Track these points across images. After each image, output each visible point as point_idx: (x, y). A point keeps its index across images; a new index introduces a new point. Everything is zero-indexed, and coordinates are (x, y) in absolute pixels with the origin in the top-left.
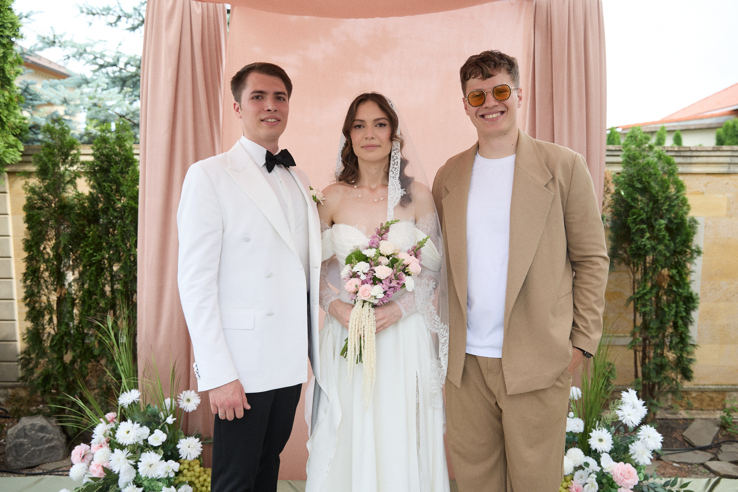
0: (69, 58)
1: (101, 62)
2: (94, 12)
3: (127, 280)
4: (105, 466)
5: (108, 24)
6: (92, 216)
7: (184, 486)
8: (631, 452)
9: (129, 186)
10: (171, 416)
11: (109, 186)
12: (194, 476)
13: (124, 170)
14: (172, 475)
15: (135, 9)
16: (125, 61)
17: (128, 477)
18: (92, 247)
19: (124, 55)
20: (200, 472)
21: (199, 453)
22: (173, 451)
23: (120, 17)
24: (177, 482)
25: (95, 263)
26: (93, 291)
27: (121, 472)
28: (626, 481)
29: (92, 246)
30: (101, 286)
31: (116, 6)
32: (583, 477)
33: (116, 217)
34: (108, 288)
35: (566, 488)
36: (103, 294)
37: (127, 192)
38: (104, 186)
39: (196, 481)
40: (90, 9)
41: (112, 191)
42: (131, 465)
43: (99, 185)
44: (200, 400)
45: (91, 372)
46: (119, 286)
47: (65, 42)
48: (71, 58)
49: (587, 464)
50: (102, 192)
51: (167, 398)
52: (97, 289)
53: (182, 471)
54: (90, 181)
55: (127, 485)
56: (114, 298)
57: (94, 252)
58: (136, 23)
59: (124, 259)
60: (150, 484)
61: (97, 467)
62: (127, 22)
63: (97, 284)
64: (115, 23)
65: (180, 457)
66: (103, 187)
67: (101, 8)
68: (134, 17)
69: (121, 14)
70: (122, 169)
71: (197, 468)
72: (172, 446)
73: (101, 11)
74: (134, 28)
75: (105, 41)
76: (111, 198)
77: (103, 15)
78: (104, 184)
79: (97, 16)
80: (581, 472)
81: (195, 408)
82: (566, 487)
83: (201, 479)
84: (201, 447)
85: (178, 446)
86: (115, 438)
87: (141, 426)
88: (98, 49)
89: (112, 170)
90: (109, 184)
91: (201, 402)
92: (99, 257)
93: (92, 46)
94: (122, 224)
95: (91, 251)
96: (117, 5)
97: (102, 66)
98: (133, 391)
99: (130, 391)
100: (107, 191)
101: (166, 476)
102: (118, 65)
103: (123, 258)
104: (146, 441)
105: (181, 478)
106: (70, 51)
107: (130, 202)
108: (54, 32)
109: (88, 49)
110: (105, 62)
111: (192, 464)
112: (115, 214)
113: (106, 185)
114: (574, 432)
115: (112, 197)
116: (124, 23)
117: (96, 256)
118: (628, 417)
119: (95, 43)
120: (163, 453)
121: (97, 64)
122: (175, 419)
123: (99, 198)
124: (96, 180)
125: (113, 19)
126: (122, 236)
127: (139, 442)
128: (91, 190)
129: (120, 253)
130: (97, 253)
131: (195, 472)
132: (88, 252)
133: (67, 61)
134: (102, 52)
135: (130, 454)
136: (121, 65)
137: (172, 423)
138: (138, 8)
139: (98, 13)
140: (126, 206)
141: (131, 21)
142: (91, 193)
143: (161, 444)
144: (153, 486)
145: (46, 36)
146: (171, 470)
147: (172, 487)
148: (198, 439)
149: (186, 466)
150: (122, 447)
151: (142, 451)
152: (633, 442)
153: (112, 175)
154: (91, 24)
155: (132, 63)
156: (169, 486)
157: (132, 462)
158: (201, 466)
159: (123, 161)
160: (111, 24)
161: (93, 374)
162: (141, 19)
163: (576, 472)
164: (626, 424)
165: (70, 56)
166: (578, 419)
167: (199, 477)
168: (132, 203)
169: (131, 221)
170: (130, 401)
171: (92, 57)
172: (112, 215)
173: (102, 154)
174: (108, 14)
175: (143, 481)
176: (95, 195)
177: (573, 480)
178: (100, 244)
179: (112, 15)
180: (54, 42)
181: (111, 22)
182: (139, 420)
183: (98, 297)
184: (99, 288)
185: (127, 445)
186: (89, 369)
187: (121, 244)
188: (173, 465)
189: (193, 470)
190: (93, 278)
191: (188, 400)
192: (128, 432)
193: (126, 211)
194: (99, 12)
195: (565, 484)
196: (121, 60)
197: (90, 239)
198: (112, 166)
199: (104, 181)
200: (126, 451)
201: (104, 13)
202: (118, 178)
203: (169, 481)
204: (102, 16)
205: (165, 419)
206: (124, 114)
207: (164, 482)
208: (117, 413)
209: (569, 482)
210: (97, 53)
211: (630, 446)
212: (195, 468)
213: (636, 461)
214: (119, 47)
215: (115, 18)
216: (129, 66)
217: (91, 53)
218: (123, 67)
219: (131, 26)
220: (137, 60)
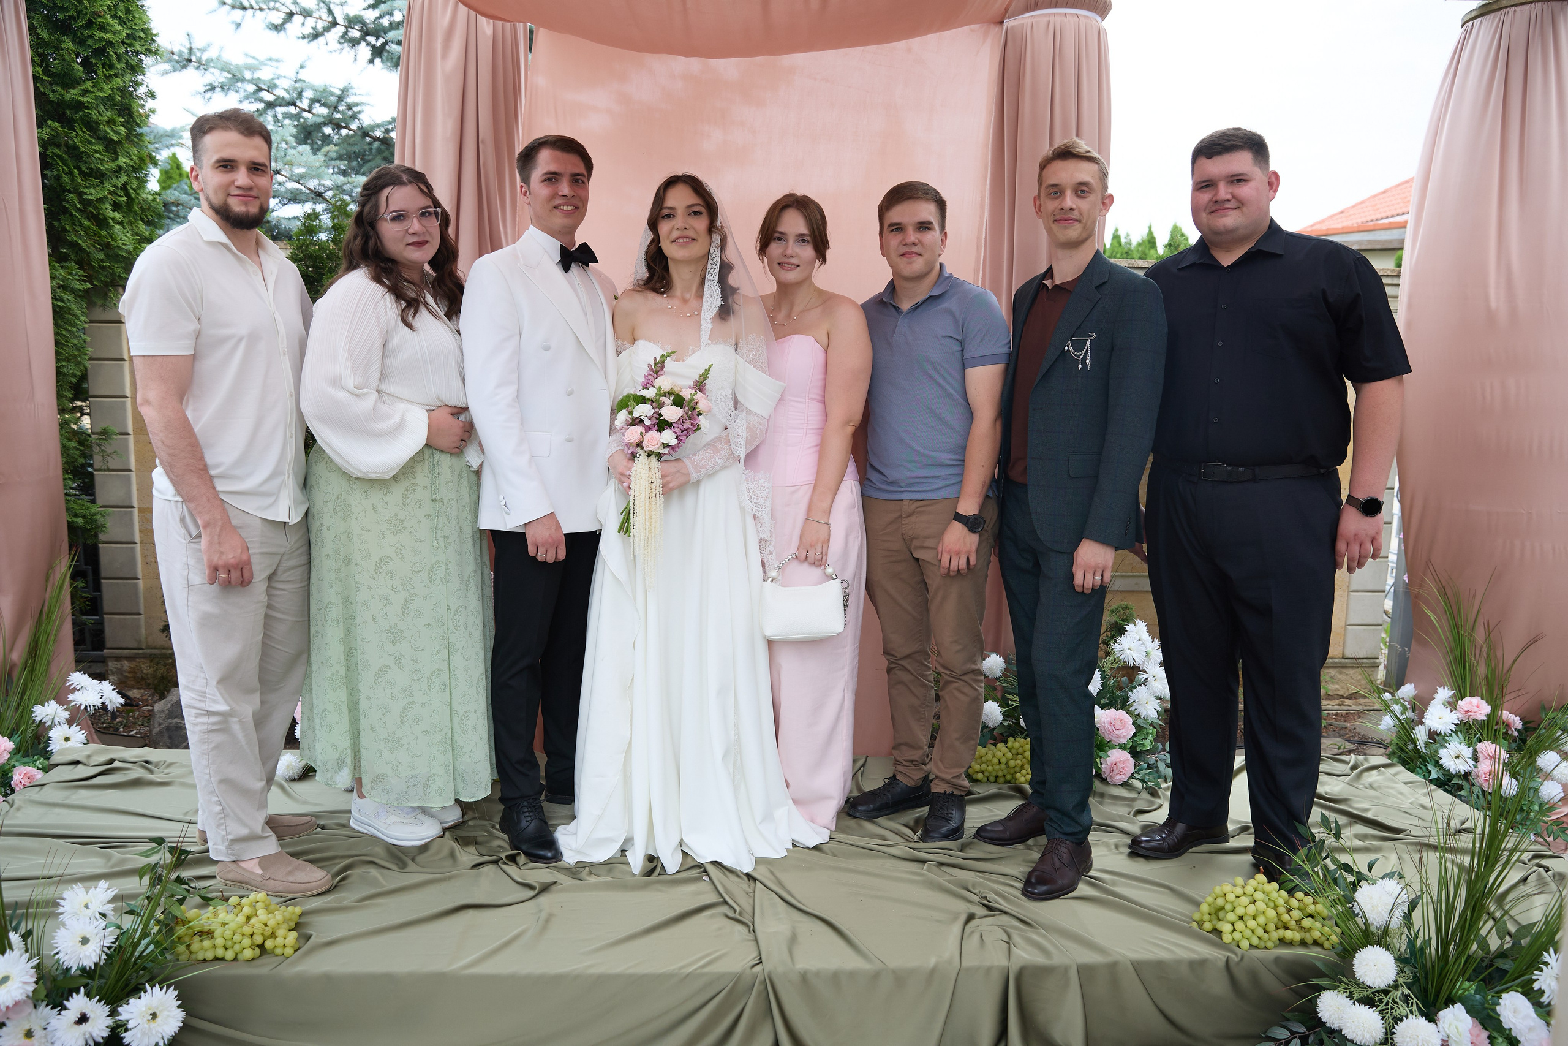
0: (213, 88)
1: (269, 97)
2: (246, 4)
5: (269, 28)
8: (1131, 701)
16: (312, 98)
19: (309, 86)
23: (291, 15)
28: (1117, 732)
47: (209, 61)
48: (218, 90)
58: (320, 25)
62: (303, 24)
64: (283, 25)
68: (316, 15)
69: (294, 9)
73: (258, 3)
74: (316, 36)
75: (277, 61)
77: (262, 10)
79: (250, 11)
88: (265, 74)
93: (255, 68)
97: (270, 105)
102: (298, 103)
106: (217, 76)
108: (191, 43)
109: (248, 75)
110: (276, 97)
116: (299, 26)
118: (1129, 652)
119: (263, 63)
121: (261, 101)
125: (277, 18)
133: (209, 94)
134: (273, 79)
136: (305, 104)
139: (252, 8)
141: (310, 22)
145: (175, 50)
152: (1135, 688)
154: (238, 25)
155: (323, 101)
160: (275, 27)
162: (330, 19)
164: (1125, 662)
165: (216, 84)
171: (252, 88)
174: (271, 8)
179: (278, 10)
180: (190, 61)
181: (276, 23)
194: (254, 4)
196: (304, 94)
204: (258, 11)
206: (322, 189)
210: (264, 82)
211: (1130, 694)
213: (1137, 713)
214: (301, 71)
215: (283, 16)
216: (318, 105)
217: (250, 81)
218: (307, 108)
219: (311, 31)
220: (332, 94)
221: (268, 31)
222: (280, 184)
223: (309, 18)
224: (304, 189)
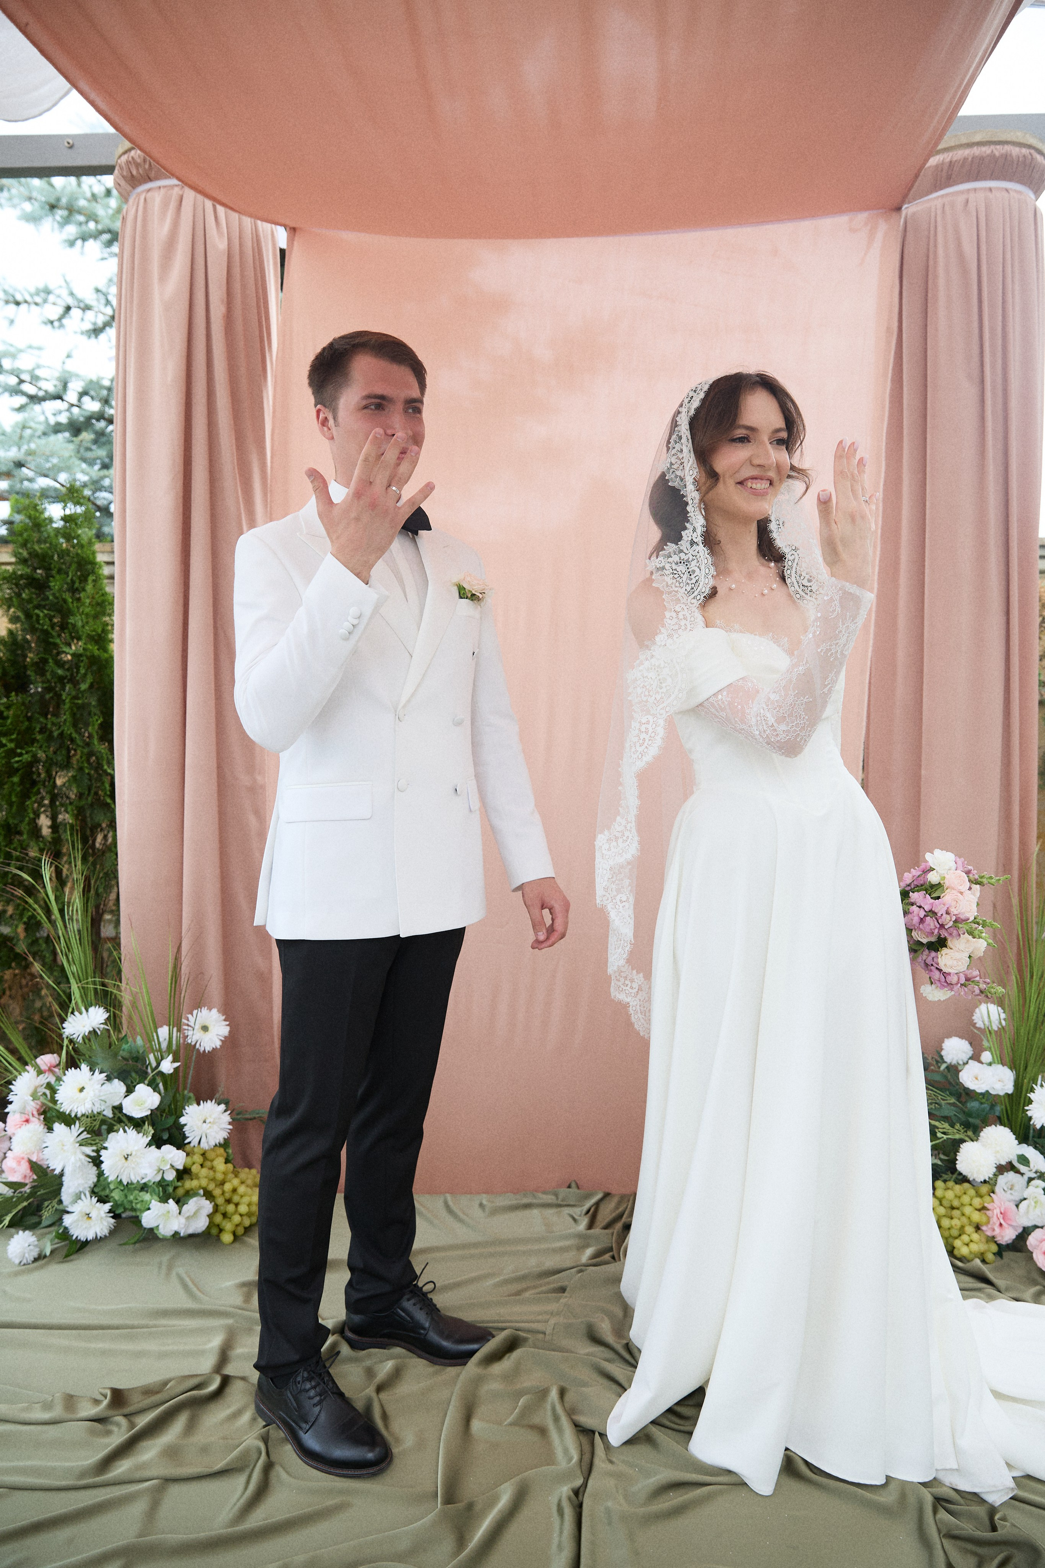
1: (31, 390)
2: (19, 298)
3: (83, 803)
4: (34, 1159)
5: (45, 323)
6: (13, 677)
7: (195, 1199)
9: (87, 615)
10: (170, 1058)
11: (46, 615)
12: (213, 1180)
13: (77, 585)
14: (171, 1176)
15: (98, 291)
16: (80, 390)
17: (81, 1181)
18: (14, 737)
19: (77, 376)
20: (225, 1173)
21: (225, 1135)
22: (174, 1130)
23: (68, 308)
24: (180, 1192)
25: (17, 770)
26: (16, 825)
27: (66, 1172)
29: (13, 734)
30: (32, 816)
31: (61, 287)
32: (1016, 1187)
33: (61, 679)
34: (44, 822)
35: (979, 1210)
36: (35, 831)
37: (83, 627)
38: (38, 616)
39: (217, 1192)
40: (11, 291)
41: (53, 626)
42: (88, 1156)
43: (28, 616)
44: (228, 1028)
45: (10, 988)
46: (67, 816)
49: (1024, 1160)
50: (33, 630)
51: (161, 1026)
52: (22, 821)
53: (190, 1169)
54: (8, 610)
55: (78, 1197)
56: (57, 841)
57: (17, 747)
58: (100, 320)
59: (78, 761)
60: (126, 1196)
61: (19, 1162)
62: (82, 319)
63: (22, 809)
64: (60, 319)
65: (186, 1141)
66: (34, 618)
67: (33, 290)
68: (96, 309)
69: (70, 301)
70: (73, 582)
71: (220, 1165)
72: (171, 1121)
73: (32, 296)
74: (96, 331)
75: (39, 349)
76: (51, 640)
77: (36, 304)
78: (37, 611)
79: (24, 306)
80: (1011, 1175)
81: (218, 1044)
82: (979, 1207)
83: (228, 1187)
84: (230, 1123)
85: (183, 1120)
86: (55, 1102)
87: (109, 1079)
88: (25, 363)
89: (52, 584)
90: (46, 612)
91: (230, 1032)
92: (27, 757)
93: (13, 356)
94: (74, 693)
95: (12, 745)
96: (64, 284)
97: (33, 399)
98: (92, 1010)
99: (87, 1010)
100: (43, 625)
101: (158, 1178)
102: (65, 398)
103: (74, 761)
104: (118, 1109)
105: (189, 1184)
107: (89, 647)
109: (7, 365)
110: (40, 389)
111: (210, 1155)
112: (60, 672)
113: (41, 614)
114: (993, 1092)
115: (53, 637)
116: (77, 321)
117: (21, 755)
119: (21, 351)
120: (153, 1132)
121: (23, 394)
122: (177, 1064)
123: (28, 642)
124: (21, 606)
125: (54, 312)
126: (73, 715)
127: (105, 1113)
128: (11, 626)
129: (69, 750)
130: (22, 748)
131: (215, 1171)
132: (5, 745)
134: (33, 370)
135: (85, 1135)
137: (172, 1071)
138: (104, 290)
139: (26, 302)
140: (81, 655)
141: (90, 314)
142: (10, 632)
143: (149, 1113)
144: (131, 1202)
146: (169, 1166)
147: (171, 1201)
148: (223, 1107)
149: (198, 1159)
150: (68, 1120)
151: (110, 1130)
153: (54, 595)
154: (12, 322)
155: (92, 393)
156: (164, 1200)
157: (89, 1150)
158: (227, 1161)
159: (74, 566)
160: (52, 322)
161: (14, 992)
162: (109, 311)
163: (1000, 1177)
166: (1000, 1066)
167: (223, 1183)
168: (94, 649)
169: (91, 686)
170: (87, 1030)
171: (13, 381)
172: (53, 673)
173: (33, 554)
174: (45, 301)
175: (112, 1191)
176: (20, 638)
177: (993, 1192)
178: (30, 730)
179: (54, 304)
181: (52, 319)
182: (106, 1065)
183: (25, 836)
184: (27, 819)
185: (79, 1115)
186: (6, 981)
187: (72, 730)
188: (173, 1156)
189: (212, 1168)
190: (14, 799)
191: (205, 1028)
192: (82, 1090)
193: (82, 664)
194: (29, 299)
195: (977, 1202)
196: (70, 385)
197: (9, 721)
198: (53, 577)
199: (38, 607)
200: (76, 1129)
201: (38, 299)
202: (65, 601)
203: (164, 1191)
204: (33, 307)
205: (158, 1065)
206: (77, 487)
207: (153, 1192)
208: (60, 1056)
209: (987, 1198)
210: (22, 371)
212: (215, 1163)
214: (68, 361)
215: (60, 310)
216: (86, 399)
217: (12, 372)
218: (75, 401)
219: (90, 327)
220: (102, 387)
221: (43, 326)
222: (30, 480)
223: (88, 312)
224: (58, 486)
